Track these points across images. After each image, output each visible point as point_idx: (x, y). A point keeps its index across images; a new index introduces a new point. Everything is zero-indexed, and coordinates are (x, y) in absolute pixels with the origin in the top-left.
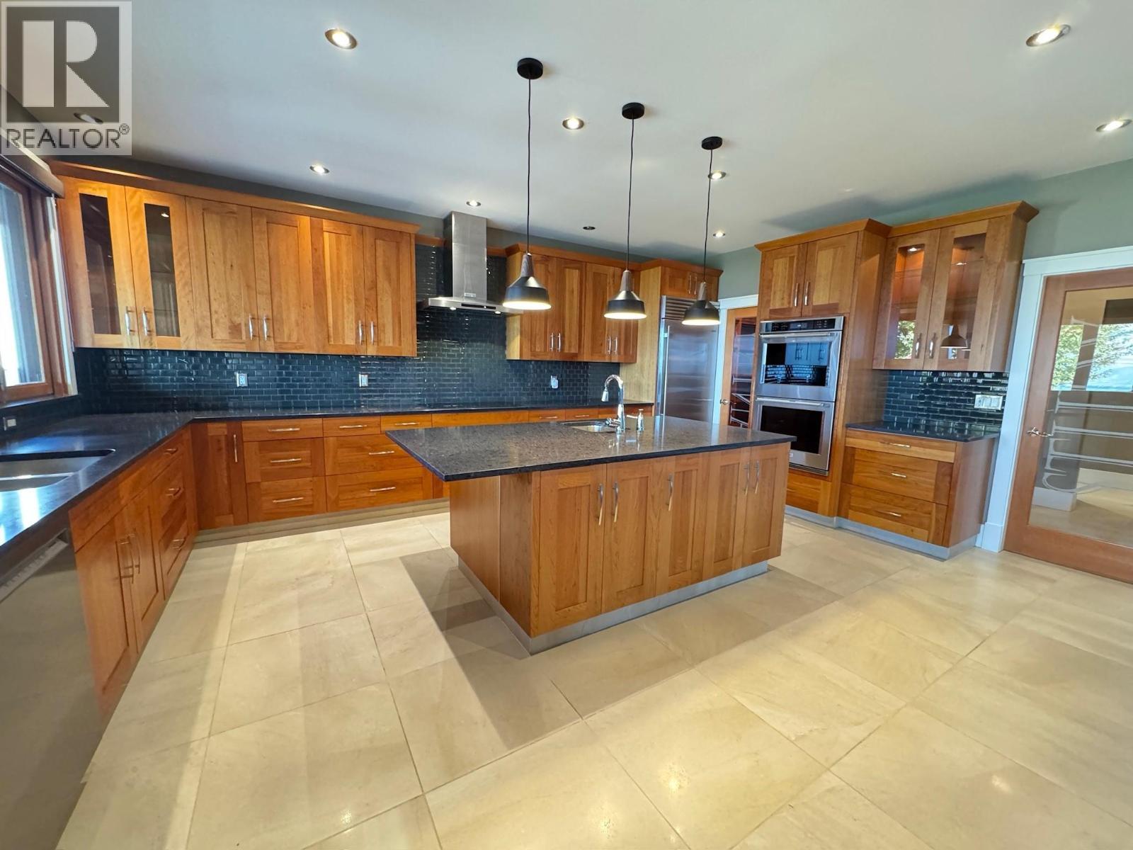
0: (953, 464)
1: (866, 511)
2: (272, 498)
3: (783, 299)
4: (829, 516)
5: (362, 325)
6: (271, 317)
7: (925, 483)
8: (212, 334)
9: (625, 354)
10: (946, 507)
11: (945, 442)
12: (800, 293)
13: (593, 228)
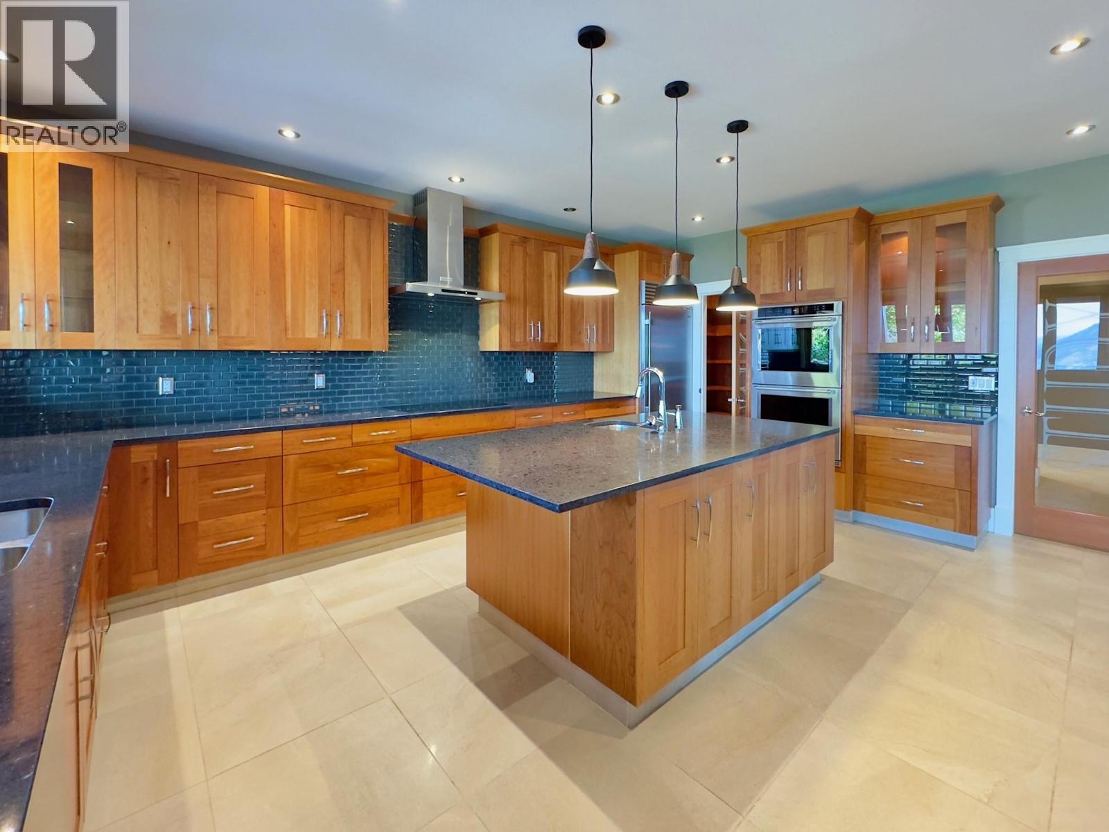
0: (971, 448)
1: (884, 502)
2: (213, 541)
3: (774, 284)
4: (845, 510)
5: (327, 315)
6: (215, 306)
7: (945, 467)
8: (138, 329)
9: (603, 342)
10: (969, 493)
11: (958, 425)
12: (792, 277)
13: (574, 210)
